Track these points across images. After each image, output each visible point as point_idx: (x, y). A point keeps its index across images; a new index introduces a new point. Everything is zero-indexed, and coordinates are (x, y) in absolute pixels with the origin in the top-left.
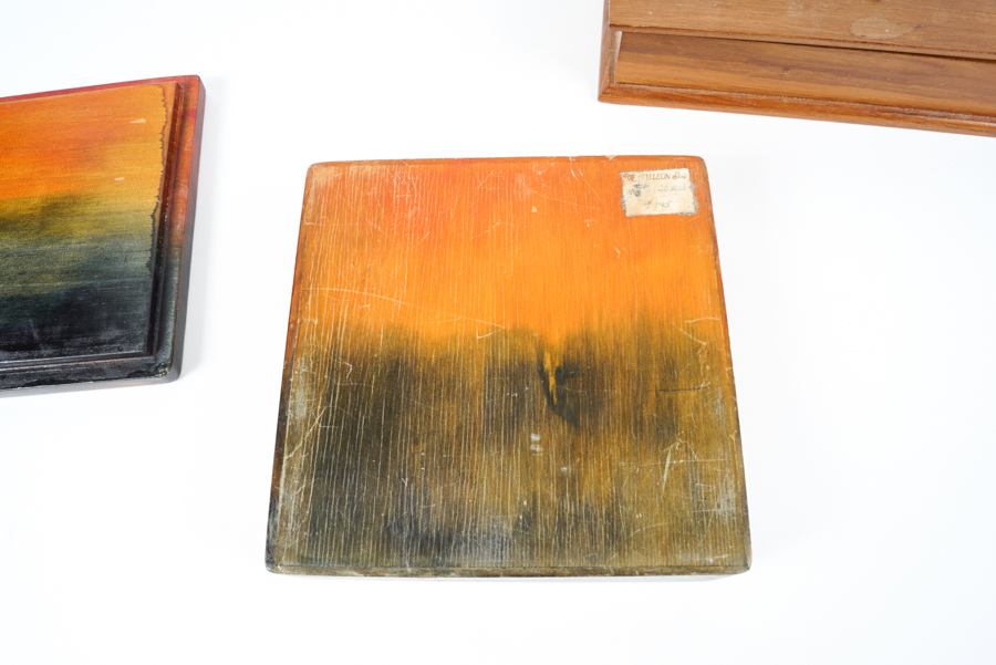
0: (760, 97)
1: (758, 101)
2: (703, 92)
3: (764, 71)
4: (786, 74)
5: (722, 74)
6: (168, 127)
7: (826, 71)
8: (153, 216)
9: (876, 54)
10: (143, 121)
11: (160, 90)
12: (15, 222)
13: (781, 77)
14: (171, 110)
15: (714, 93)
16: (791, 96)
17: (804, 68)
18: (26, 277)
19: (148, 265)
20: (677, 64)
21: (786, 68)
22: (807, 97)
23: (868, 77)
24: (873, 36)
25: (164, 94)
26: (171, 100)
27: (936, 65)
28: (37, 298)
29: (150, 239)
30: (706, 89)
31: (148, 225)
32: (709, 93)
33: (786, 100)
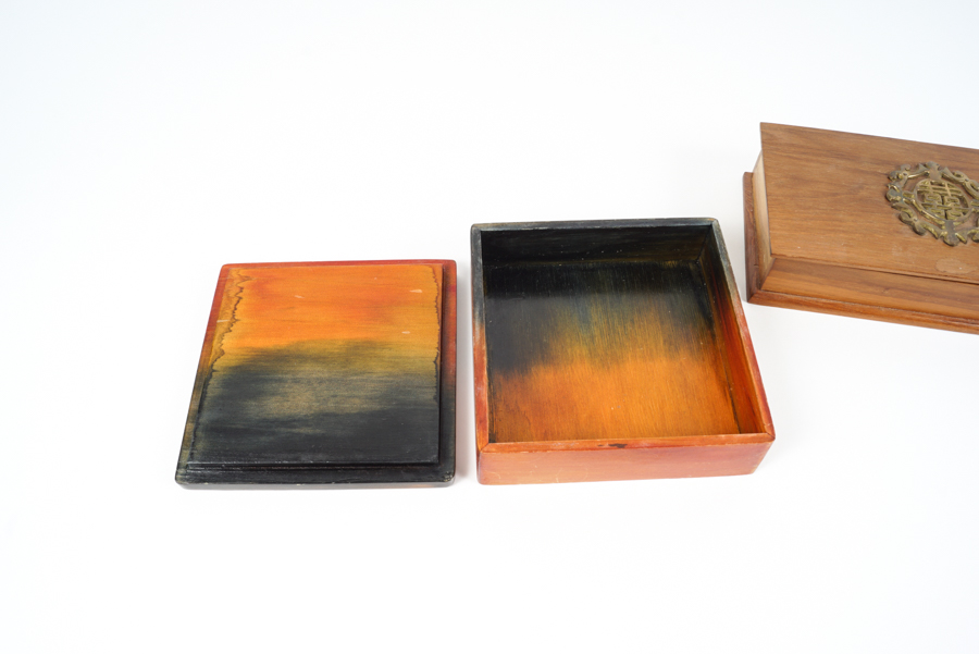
2: (824, 301)
3: (871, 289)
4: (887, 292)
6: (440, 297)
7: (915, 292)
8: (435, 362)
9: (951, 283)
10: (420, 291)
11: (431, 270)
12: (324, 358)
13: (882, 294)
14: (440, 285)
16: (886, 307)
17: (899, 289)
18: (337, 399)
19: (435, 398)
21: (887, 289)
22: (898, 308)
24: (952, 271)
25: (434, 272)
26: (440, 277)
28: (348, 415)
29: (435, 379)
30: (827, 298)
31: (432, 368)
32: (828, 301)
33: (883, 310)
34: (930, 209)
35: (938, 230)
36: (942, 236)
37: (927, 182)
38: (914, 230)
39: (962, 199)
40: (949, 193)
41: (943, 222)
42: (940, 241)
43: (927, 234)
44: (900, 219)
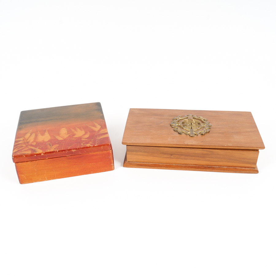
0: (167, 164)
1: (167, 165)
2: (151, 163)
3: (166, 156)
4: (172, 157)
5: (155, 157)
7: (182, 155)
9: (193, 149)
15: (154, 164)
16: (175, 164)
17: (176, 155)
20: (142, 155)
21: (171, 155)
23: (194, 156)
24: (190, 143)
27: (210, 151)
32: (153, 164)
34: (185, 127)
35: (187, 132)
36: (189, 134)
37: (187, 120)
38: (179, 133)
39: (199, 124)
40: (194, 122)
41: (189, 130)
42: (188, 136)
43: (183, 134)
44: (174, 130)
